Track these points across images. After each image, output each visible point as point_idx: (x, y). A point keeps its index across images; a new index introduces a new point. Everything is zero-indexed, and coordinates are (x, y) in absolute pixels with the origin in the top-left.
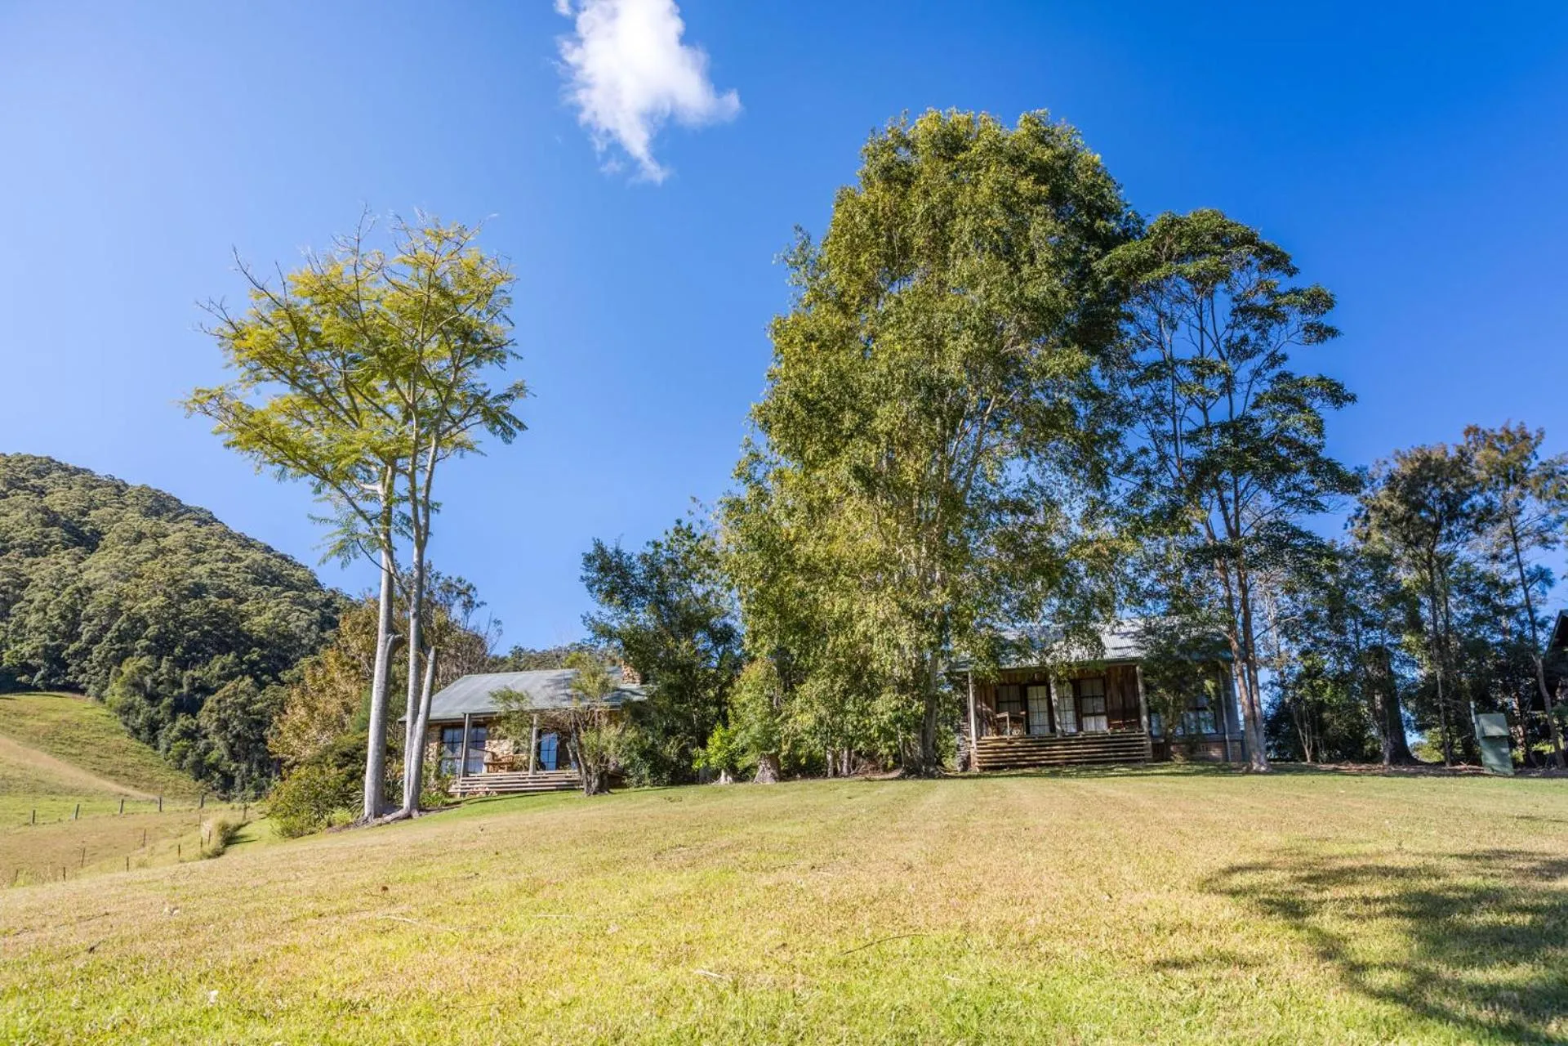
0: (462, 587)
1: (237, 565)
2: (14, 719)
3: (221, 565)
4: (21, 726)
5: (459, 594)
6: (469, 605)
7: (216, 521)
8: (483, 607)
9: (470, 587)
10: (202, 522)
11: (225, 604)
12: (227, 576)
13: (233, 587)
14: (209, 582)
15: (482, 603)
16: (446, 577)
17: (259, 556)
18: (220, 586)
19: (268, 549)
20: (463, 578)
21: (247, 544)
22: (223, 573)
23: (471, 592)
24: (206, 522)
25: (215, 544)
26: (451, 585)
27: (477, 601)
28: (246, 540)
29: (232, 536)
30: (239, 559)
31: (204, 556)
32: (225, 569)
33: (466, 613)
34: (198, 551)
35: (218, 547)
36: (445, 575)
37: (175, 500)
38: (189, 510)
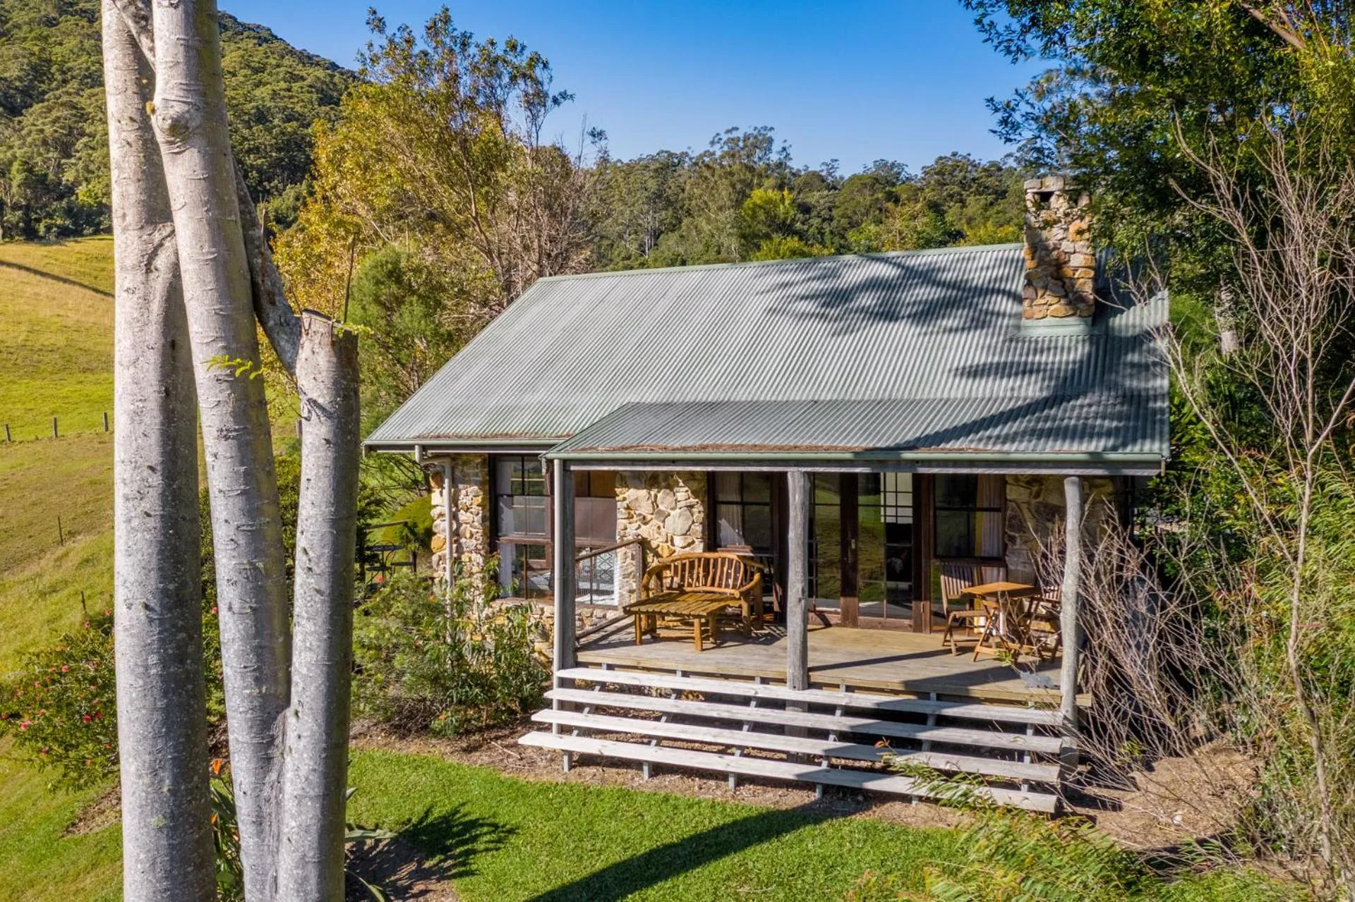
0: (522, 61)
1: (298, 84)
2: (95, 264)
3: (283, 85)
4: (103, 270)
5: (513, 79)
6: (537, 102)
7: (276, 38)
8: (566, 104)
9: (535, 60)
10: (262, 40)
11: (291, 127)
12: (291, 97)
13: (298, 108)
14: (273, 104)
15: (564, 95)
16: (483, 41)
17: (320, 73)
18: (285, 108)
19: (334, 66)
20: (521, 41)
21: (307, 59)
22: (287, 94)
23: (539, 72)
24: (266, 41)
25: (274, 62)
26: (495, 62)
27: (553, 90)
28: (310, 57)
29: (292, 52)
30: (303, 79)
31: (265, 77)
32: (289, 90)
33: (534, 118)
34: (256, 71)
35: (278, 66)
36: (480, 38)
37: (231, 17)
38: (246, 28)
